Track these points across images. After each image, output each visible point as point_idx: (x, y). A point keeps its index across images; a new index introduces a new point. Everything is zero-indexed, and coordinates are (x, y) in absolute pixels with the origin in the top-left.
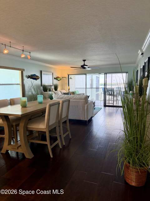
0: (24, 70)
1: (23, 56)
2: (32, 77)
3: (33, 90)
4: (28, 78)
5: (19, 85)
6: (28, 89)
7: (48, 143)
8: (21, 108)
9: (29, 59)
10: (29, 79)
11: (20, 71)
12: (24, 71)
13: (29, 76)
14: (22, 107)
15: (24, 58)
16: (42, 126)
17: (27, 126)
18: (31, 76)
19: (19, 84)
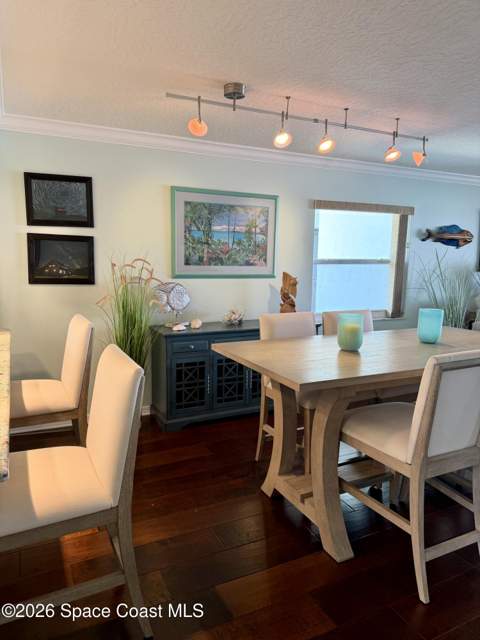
0: (412, 210)
1: (393, 156)
2: (439, 236)
3: (436, 284)
4: (423, 240)
5: (387, 265)
6: (421, 280)
7: (414, 528)
8: (339, 355)
9: (418, 165)
10: (429, 242)
11: (397, 217)
12: (412, 213)
13: (428, 230)
14: (342, 350)
15: (397, 163)
16: (397, 449)
17: (342, 426)
18: (439, 233)
19: (387, 262)
